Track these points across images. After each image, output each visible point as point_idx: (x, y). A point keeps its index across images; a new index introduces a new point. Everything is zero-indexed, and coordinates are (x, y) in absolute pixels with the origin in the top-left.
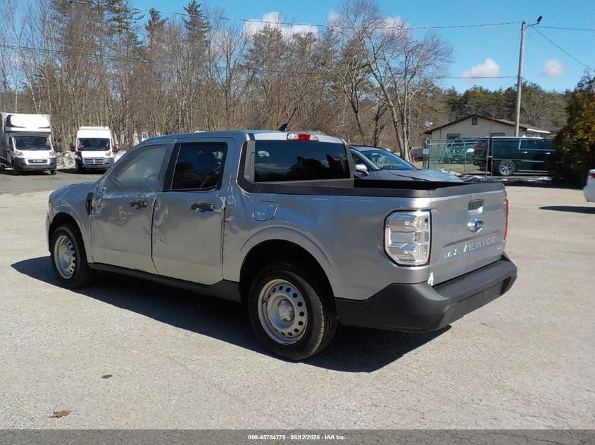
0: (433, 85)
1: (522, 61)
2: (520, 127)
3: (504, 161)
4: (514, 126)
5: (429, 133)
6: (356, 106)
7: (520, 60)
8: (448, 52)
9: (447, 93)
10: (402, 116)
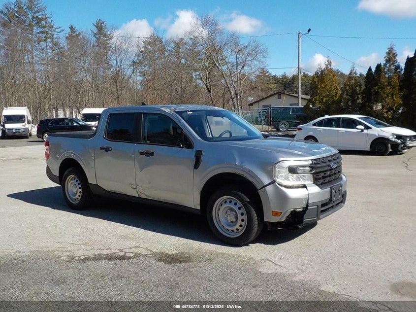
0: (268, 72)
1: (300, 57)
2: (301, 98)
3: (282, 122)
4: (298, 97)
5: (251, 105)
6: (209, 87)
7: (299, 57)
8: (265, 52)
9: (281, 77)
10: (236, 93)
